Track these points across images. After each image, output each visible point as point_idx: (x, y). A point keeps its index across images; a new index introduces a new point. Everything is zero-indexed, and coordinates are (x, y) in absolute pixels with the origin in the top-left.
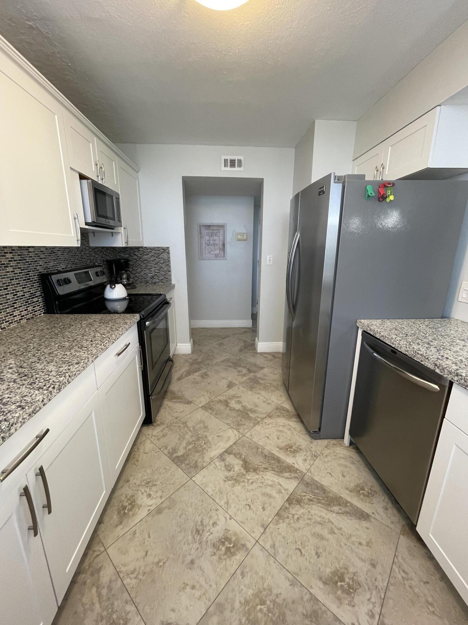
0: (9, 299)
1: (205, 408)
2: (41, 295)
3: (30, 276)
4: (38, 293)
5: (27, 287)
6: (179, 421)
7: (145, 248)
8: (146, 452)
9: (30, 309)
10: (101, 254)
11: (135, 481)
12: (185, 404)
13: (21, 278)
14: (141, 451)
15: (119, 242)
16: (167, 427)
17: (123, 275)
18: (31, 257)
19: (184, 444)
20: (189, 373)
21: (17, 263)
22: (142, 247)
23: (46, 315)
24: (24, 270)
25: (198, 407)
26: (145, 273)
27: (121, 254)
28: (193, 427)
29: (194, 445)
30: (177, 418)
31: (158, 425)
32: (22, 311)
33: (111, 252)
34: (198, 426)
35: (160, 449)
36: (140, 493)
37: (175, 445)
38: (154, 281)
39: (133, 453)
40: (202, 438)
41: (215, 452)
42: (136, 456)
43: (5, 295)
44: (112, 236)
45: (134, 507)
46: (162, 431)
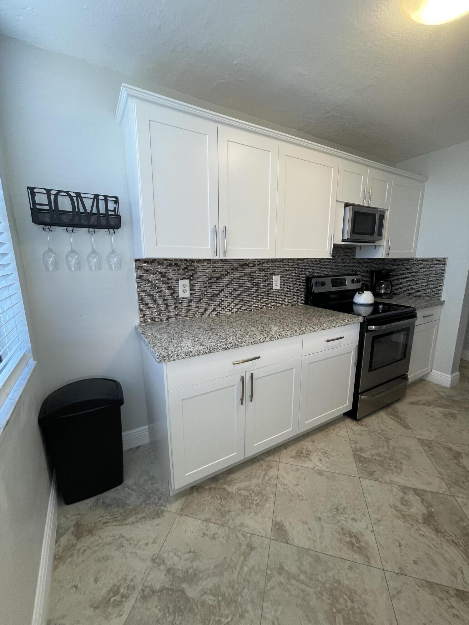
0: (285, 290)
1: (422, 442)
2: (304, 291)
3: (300, 278)
4: (303, 290)
5: (297, 285)
6: (382, 434)
7: (416, 259)
8: (338, 435)
9: (295, 299)
10: (365, 265)
11: (318, 445)
12: (401, 425)
13: (294, 278)
14: (335, 432)
15: (380, 254)
16: (368, 431)
17: (382, 285)
18: (304, 265)
19: (374, 452)
20: (428, 404)
21: (294, 269)
22: (413, 259)
23: (305, 305)
24: (297, 273)
25: (414, 436)
26: (411, 284)
27: (390, 266)
28: (394, 448)
29: (382, 459)
30: (382, 431)
31: (362, 425)
32: (290, 299)
33: (378, 263)
34: (400, 450)
35: (350, 441)
36: (316, 454)
37: (365, 447)
38: (419, 294)
39: (329, 429)
40: (396, 460)
41: (400, 479)
42: (330, 432)
43: (283, 287)
44: (375, 249)
45: (307, 457)
46: (361, 431)
